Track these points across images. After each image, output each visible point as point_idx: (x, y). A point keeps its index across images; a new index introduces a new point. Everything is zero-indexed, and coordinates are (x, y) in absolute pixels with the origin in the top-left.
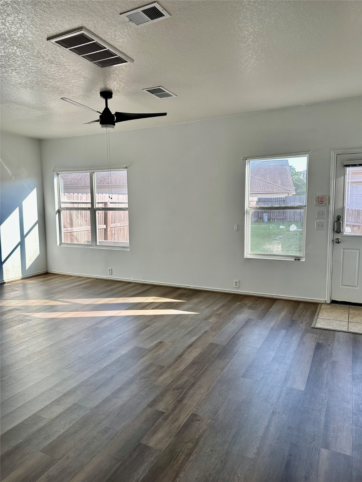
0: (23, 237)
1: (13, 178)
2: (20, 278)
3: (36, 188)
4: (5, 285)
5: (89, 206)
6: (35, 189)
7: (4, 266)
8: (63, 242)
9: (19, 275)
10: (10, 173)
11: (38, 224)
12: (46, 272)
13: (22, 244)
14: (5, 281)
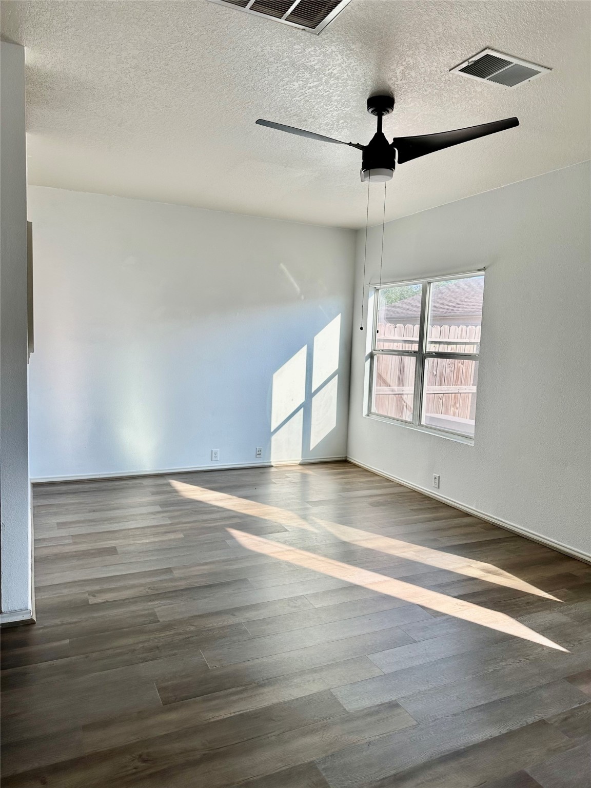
0: (310, 395)
1: (303, 297)
2: (298, 462)
3: (340, 314)
4: (273, 470)
5: (415, 347)
6: (339, 316)
7: (274, 438)
8: (373, 410)
9: (299, 459)
10: (298, 289)
11: (337, 376)
12: (344, 459)
13: (306, 407)
14: (272, 464)
